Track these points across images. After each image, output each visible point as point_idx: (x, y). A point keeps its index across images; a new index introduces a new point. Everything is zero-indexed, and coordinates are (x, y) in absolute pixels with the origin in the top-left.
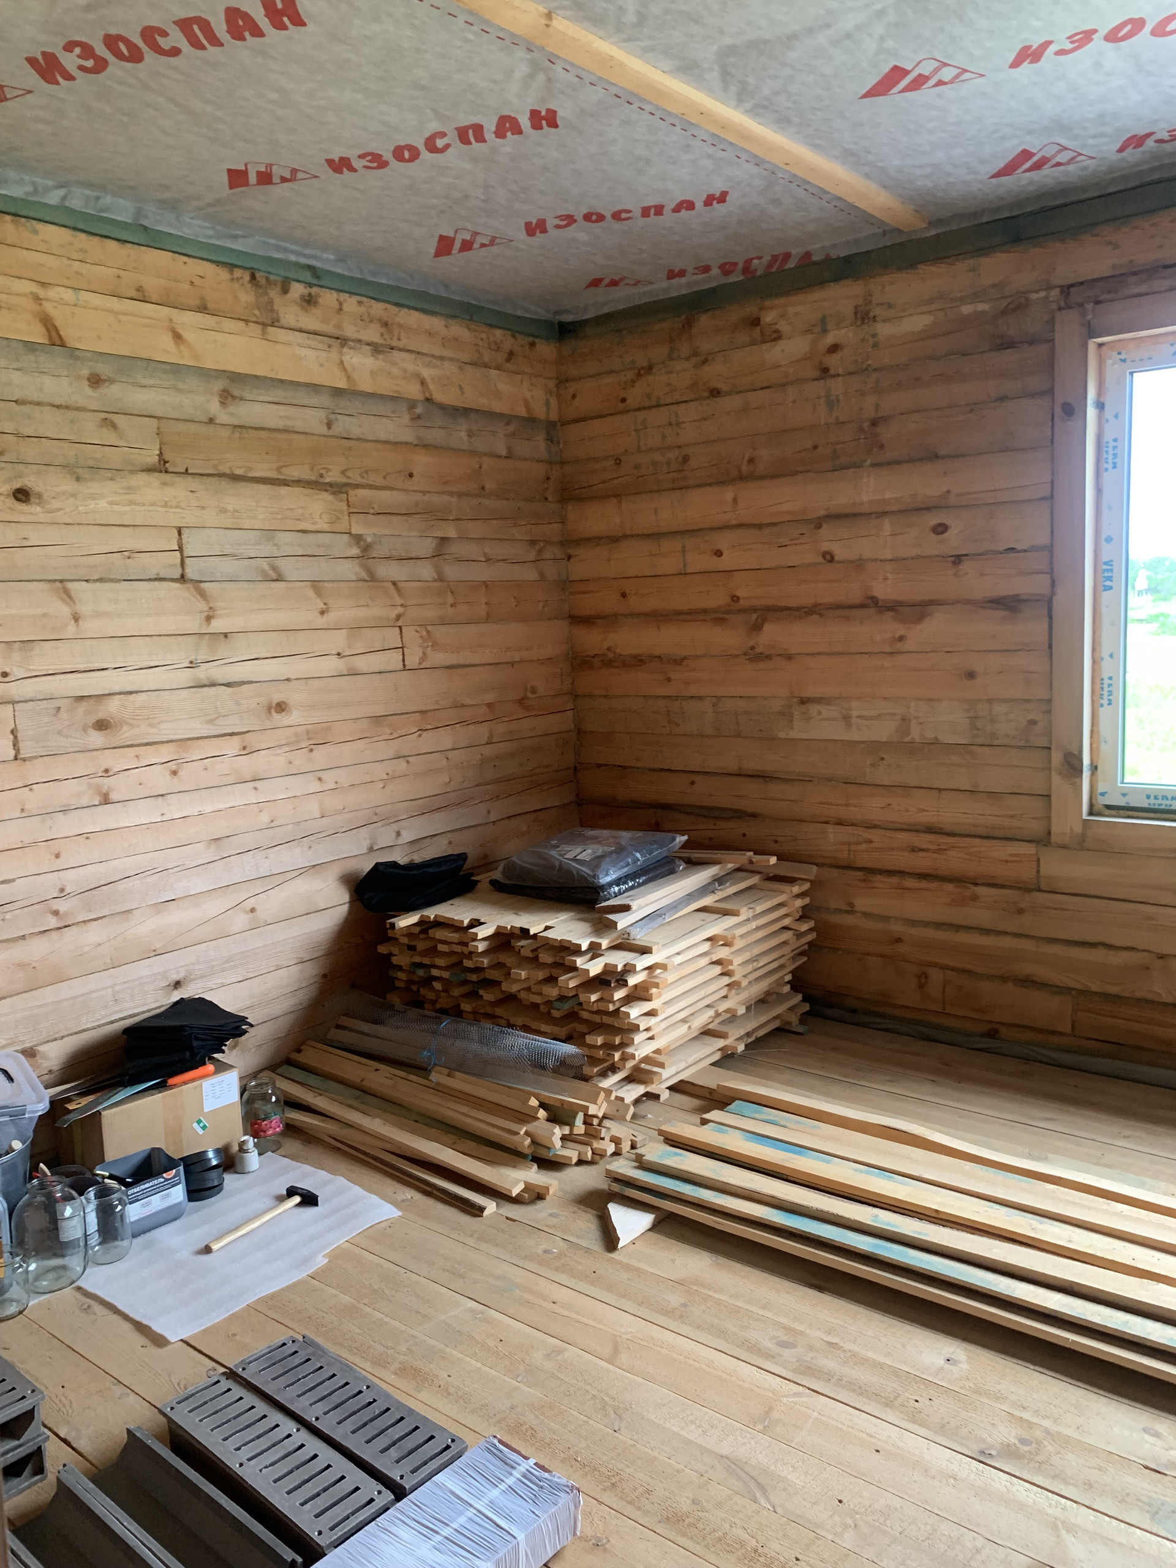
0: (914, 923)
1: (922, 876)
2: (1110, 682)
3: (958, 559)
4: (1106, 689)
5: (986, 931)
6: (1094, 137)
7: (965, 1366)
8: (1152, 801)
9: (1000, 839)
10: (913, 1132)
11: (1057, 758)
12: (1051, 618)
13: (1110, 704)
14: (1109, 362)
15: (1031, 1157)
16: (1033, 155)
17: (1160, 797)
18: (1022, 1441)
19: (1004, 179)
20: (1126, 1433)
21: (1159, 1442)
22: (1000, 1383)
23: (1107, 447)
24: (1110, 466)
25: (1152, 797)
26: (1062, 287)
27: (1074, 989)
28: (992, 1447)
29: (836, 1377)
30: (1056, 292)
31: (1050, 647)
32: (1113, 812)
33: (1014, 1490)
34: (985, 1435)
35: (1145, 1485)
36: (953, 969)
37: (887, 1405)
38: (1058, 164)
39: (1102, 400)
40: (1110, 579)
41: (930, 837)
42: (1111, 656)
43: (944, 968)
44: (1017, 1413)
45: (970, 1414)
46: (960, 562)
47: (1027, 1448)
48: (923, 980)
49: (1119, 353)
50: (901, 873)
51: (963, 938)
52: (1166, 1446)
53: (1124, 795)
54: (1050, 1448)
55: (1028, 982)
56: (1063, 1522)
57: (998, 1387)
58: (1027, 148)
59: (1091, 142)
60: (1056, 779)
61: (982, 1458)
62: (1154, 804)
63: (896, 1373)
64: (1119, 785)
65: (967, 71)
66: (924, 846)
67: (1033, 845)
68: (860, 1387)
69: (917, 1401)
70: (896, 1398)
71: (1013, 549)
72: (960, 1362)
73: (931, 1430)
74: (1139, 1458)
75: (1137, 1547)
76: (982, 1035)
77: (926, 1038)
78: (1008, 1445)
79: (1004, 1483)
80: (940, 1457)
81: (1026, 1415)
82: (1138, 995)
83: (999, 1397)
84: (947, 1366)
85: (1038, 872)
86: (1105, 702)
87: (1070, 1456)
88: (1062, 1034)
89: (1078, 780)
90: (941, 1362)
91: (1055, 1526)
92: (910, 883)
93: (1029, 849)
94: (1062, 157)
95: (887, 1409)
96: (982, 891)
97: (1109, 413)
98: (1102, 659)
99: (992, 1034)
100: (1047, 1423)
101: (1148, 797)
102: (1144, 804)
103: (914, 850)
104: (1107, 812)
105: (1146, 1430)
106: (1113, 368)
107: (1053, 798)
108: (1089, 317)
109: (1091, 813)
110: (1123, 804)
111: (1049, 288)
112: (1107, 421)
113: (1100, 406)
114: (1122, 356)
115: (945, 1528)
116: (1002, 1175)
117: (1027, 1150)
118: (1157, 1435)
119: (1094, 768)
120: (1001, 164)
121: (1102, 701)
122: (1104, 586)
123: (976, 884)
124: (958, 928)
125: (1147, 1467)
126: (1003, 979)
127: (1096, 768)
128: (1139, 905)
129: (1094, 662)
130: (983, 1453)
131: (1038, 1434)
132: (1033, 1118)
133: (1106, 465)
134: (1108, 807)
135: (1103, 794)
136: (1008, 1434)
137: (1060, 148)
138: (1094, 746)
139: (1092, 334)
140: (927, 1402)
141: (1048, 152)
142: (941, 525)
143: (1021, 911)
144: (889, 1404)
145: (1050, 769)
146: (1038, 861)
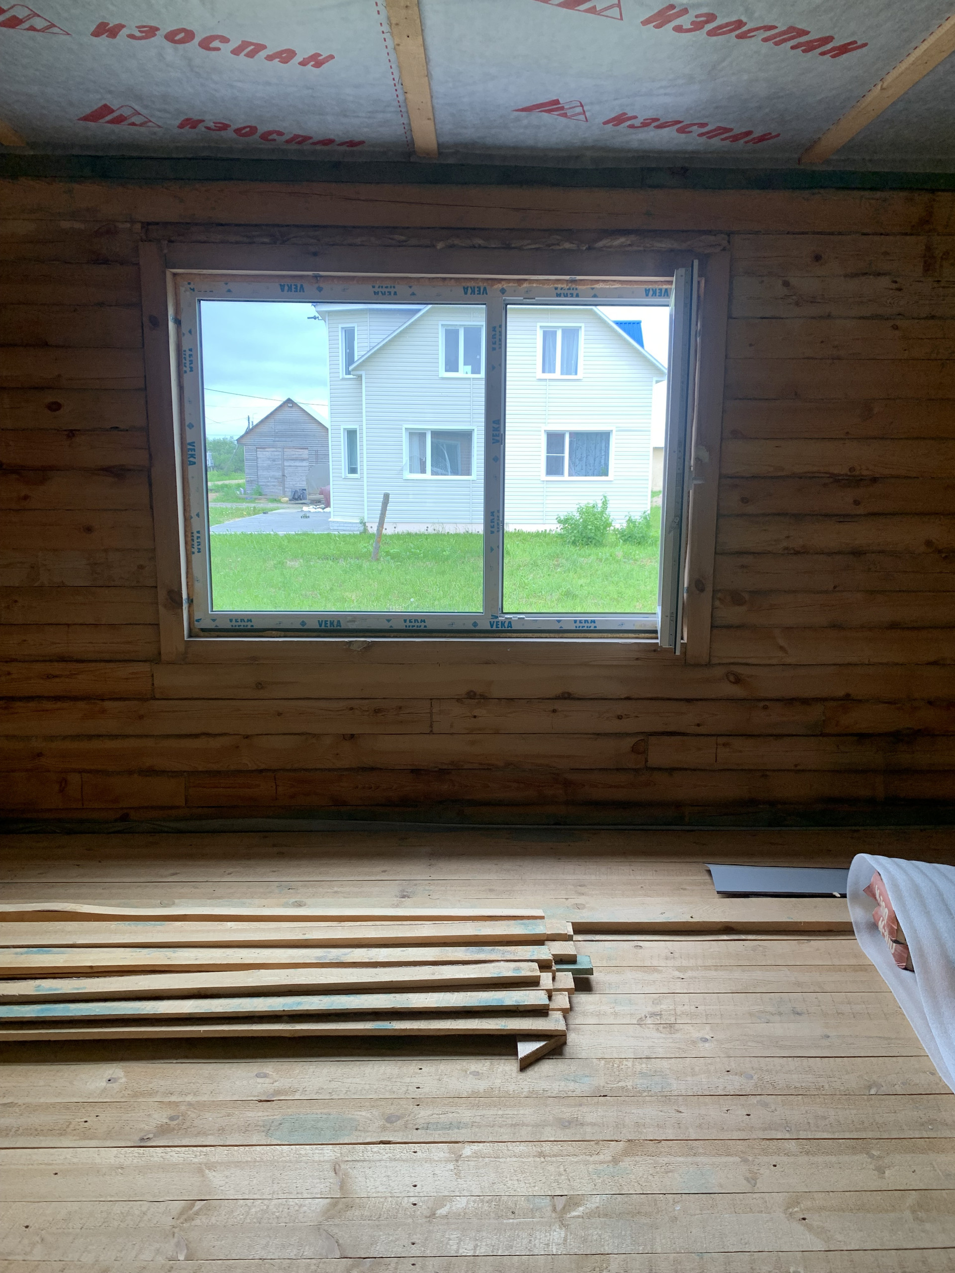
0: (51, 738)
1: (57, 698)
2: (198, 535)
3: (71, 434)
4: (196, 541)
5: (115, 737)
6: (160, 111)
7: (123, 1080)
8: (234, 623)
9: (120, 661)
10: (65, 910)
11: (162, 595)
12: (150, 485)
13: (199, 552)
14: (182, 289)
15: (162, 905)
16: (113, 111)
17: (239, 620)
18: (172, 1118)
19: (92, 124)
20: (245, 1082)
21: (267, 1080)
22: (151, 1083)
23: (185, 355)
24: (188, 369)
25: (234, 620)
26: (142, 223)
27: (184, 772)
28: (149, 1132)
29: (14, 1130)
30: (138, 226)
31: (152, 508)
32: (206, 634)
33: (168, 1156)
34: (143, 1126)
35: (260, 1114)
36: (90, 771)
37: (61, 1135)
38: (133, 124)
39: (179, 317)
40: (193, 456)
41: (62, 665)
42: (198, 515)
43: (81, 772)
44: (167, 1100)
45: (129, 1115)
46: (74, 435)
47: (175, 1122)
48: (63, 785)
49: (189, 284)
50: (40, 698)
51: (96, 744)
52: (272, 1081)
53: (214, 620)
54: (193, 1115)
55: (151, 772)
56: (206, 1164)
57: (150, 1086)
58: (108, 104)
59: (158, 114)
60: (162, 609)
61: (143, 1143)
62: (236, 626)
63: (67, 1106)
64: (210, 613)
65: (55, 26)
66: (58, 673)
67: (147, 664)
68: (36, 1130)
69: (86, 1122)
70: (68, 1126)
71: (117, 428)
72: (119, 1078)
73: (100, 1139)
74: (255, 1096)
75: (258, 1159)
76: (116, 820)
77: (70, 832)
78: (162, 1125)
79: (160, 1155)
80: (110, 1156)
81: (173, 1099)
82: (232, 768)
83: (152, 1093)
84: (110, 1085)
85: (153, 684)
86: (195, 550)
87: (207, 1115)
88: (178, 807)
89: (180, 610)
90: (103, 1084)
91: (200, 1170)
92: (48, 705)
93: (144, 668)
94: (136, 119)
95: (61, 1138)
96: (108, 704)
97: (185, 329)
98: (192, 518)
99: (125, 818)
100: (189, 1098)
101: (231, 620)
102: (228, 625)
103: (49, 677)
104: (202, 634)
105: (257, 1076)
106: (185, 295)
107: (161, 627)
108: (166, 251)
109: (190, 636)
110: (213, 627)
111: (133, 222)
112: (184, 334)
113: (178, 322)
114: (192, 286)
115: (117, 1208)
116: (141, 925)
117: (159, 901)
118: (266, 1076)
119: (191, 601)
120: (88, 111)
121: (193, 550)
122: (190, 461)
123: (103, 700)
124: (90, 737)
125: (261, 1101)
126: (130, 773)
127: (192, 601)
128: (228, 701)
129: (187, 519)
130: (142, 1139)
131: (183, 1108)
132: (162, 876)
133: (185, 369)
134: (203, 630)
135: (198, 621)
136: (160, 1117)
137: (134, 111)
138: (189, 584)
139: (168, 264)
140: (95, 1119)
141: (126, 112)
142: (56, 403)
143: (141, 717)
144: (63, 1133)
145: (157, 603)
146: (152, 676)
